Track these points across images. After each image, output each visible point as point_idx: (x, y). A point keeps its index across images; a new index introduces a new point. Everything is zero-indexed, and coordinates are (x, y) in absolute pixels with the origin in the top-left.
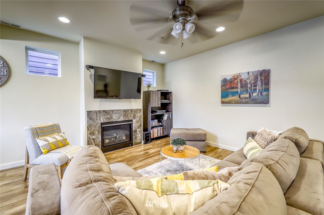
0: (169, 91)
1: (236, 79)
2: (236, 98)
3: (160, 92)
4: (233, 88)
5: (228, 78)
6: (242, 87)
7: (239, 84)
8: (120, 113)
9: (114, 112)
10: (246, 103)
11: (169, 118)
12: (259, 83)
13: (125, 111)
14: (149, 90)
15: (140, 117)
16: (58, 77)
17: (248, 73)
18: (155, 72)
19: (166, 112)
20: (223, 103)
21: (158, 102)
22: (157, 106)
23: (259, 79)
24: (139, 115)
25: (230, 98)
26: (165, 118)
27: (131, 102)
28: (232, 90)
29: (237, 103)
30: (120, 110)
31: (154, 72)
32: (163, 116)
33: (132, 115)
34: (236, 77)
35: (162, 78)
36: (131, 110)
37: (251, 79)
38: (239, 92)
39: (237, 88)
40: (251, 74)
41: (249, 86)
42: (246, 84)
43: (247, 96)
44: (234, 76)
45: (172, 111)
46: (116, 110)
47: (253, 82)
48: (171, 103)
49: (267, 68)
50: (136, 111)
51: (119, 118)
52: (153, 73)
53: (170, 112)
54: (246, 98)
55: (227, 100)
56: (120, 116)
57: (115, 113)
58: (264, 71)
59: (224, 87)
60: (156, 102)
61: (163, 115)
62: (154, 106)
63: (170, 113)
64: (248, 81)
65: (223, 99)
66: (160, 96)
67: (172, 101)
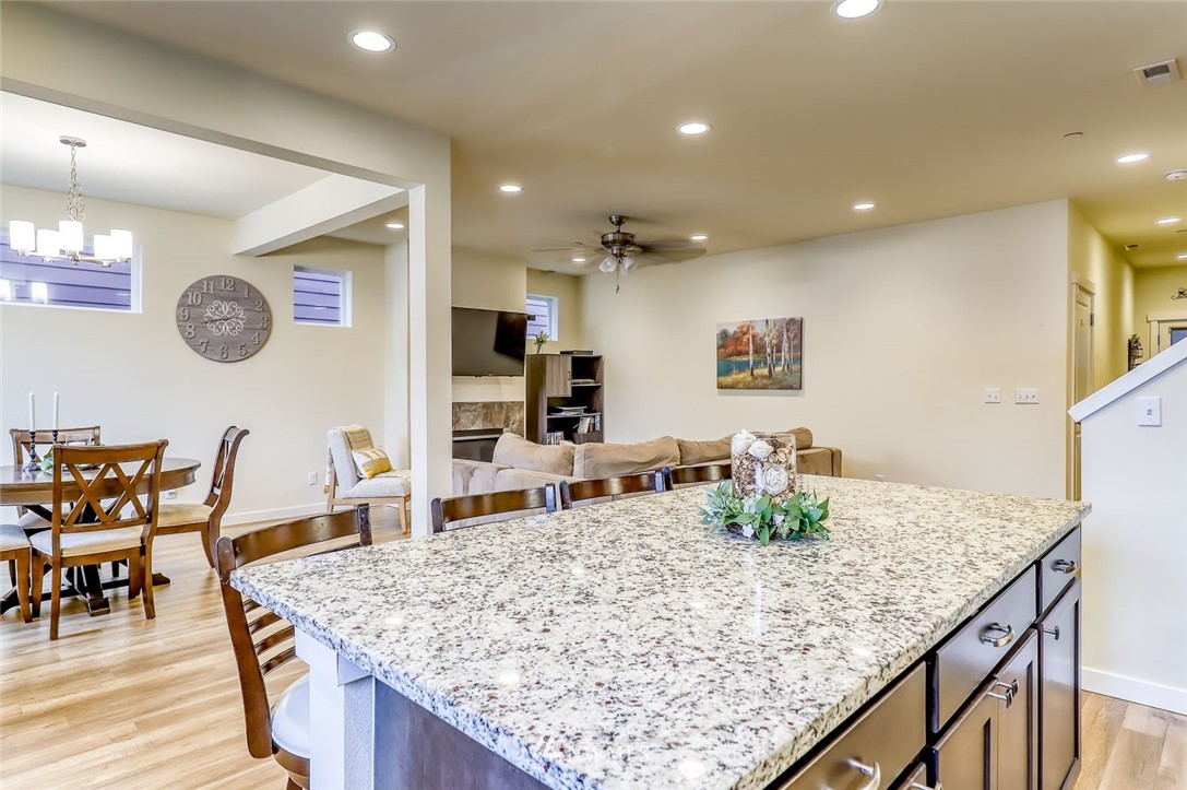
0: (594, 355)
1: (745, 334)
2: (745, 376)
3: (569, 358)
4: (739, 353)
5: (731, 330)
6: (755, 352)
7: (751, 346)
8: (474, 410)
9: (463, 408)
10: (764, 387)
11: (594, 429)
12: (785, 345)
13: (487, 406)
14: (540, 352)
15: (521, 422)
16: (341, 325)
17: (767, 321)
18: (556, 300)
19: (586, 411)
20: (721, 386)
21: (565, 384)
22: (561, 394)
23: (785, 336)
24: (518, 417)
25: (735, 377)
26: (584, 427)
27: (499, 383)
28: (739, 359)
29: (747, 387)
30: (476, 404)
31: (551, 300)
32: (578, 422)
33: (503, 417)
34: (745, 329)
35: (574, 316)
36: (501, 404)
37: (771, 335)
38: (751, 363)
39: (747, 353)
40: (771, 324)
41: (769, 350)
42: (764, 347)
43: (766, 371)
44: (742, 327)
45: (601, 411)
46: (468, 404)
47: (774, 341)
48: (599, 387)
49: (797, 316)
50: (511, 406)
51: (473, 423)
52: (549, 300)
53: (595, 412)
54: (763, 377)
55: (729, 380)
56: (476, 417)
57: (466, 411)
58: (792, 321)
59: (722, 350)
60: (560, 384)
61: (576, 420)
62: (555, 394)
63: (597, 415)
64: (767, 339)
65: (722, 378)
66: (570, 369)
67: (602, 383)
